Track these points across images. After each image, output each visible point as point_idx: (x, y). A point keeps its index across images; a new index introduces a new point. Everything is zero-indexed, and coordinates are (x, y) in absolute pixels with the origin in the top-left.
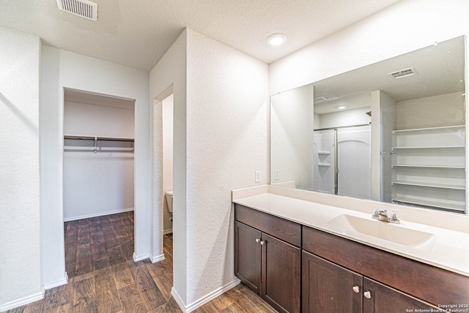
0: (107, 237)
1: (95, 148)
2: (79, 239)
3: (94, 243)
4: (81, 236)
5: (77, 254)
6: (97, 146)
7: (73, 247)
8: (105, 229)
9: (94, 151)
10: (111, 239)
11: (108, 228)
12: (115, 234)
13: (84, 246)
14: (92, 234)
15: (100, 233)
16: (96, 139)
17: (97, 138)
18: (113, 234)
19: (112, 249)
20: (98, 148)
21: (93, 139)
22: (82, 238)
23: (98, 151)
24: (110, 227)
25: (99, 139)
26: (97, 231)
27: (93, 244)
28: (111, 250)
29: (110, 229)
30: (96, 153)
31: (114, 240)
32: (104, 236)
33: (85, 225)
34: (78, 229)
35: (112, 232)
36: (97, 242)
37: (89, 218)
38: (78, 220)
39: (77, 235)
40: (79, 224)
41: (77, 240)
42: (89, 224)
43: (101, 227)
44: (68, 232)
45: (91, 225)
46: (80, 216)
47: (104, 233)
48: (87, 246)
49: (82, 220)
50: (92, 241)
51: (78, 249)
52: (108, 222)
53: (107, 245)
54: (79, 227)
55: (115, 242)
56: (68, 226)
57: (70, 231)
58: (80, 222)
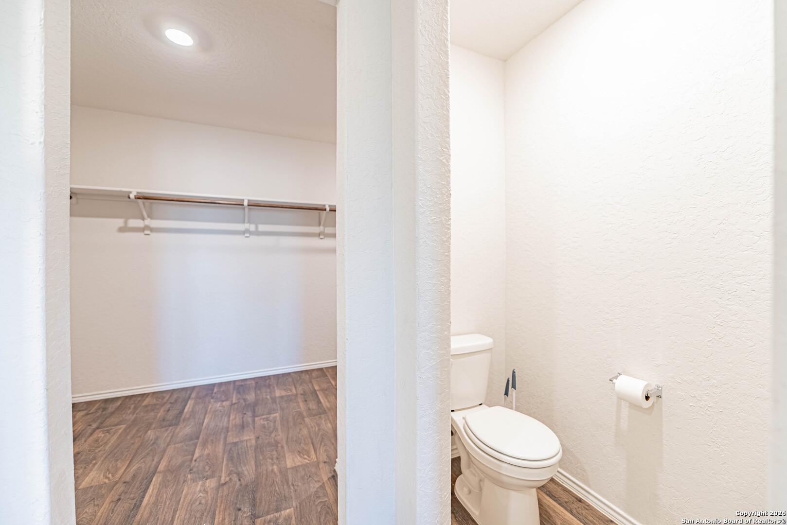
0: (261, 458)
2: (197, 453)
4: (204, 444)
7: (174, 487)
8: (262, 422)
10: (270, 468)
11: (267, 419)
12: (282, 447)
14: (231, 439)
15: (249, 437)
16: (246, 203)
17: (249, 200)
18: (276, 445)
19: (269, 521)
21: (239, 204)
22: (206, 452)
24: (272, 416)
25: (253, 205)
26: (243, 427)
27: (223, 484)
29: (272, 424)
31: (279, 474)
32: (255, 449)
33: (223, 401)
34: (205, 414)
35: (275, 436)
36: (235, 473)
37: (235, 382)
38: (214, 385)
39: (198, 438)
40: (212, 398)
41: (193, 455)
42: (232, 401)
43: (254, 412)
44: (184, 421)
45: (235, 403)
46: (218, 376)
47: (258, 438)
48: (207, 493)
49: (221, 384)
50: (224, 469)
51: (185, 499)
52: (272, 398)
53: (258, 496)
54: (210, 407)
55: (280, 482)
56: (189, 402)
57: (188, 419)
58: (215, 390)
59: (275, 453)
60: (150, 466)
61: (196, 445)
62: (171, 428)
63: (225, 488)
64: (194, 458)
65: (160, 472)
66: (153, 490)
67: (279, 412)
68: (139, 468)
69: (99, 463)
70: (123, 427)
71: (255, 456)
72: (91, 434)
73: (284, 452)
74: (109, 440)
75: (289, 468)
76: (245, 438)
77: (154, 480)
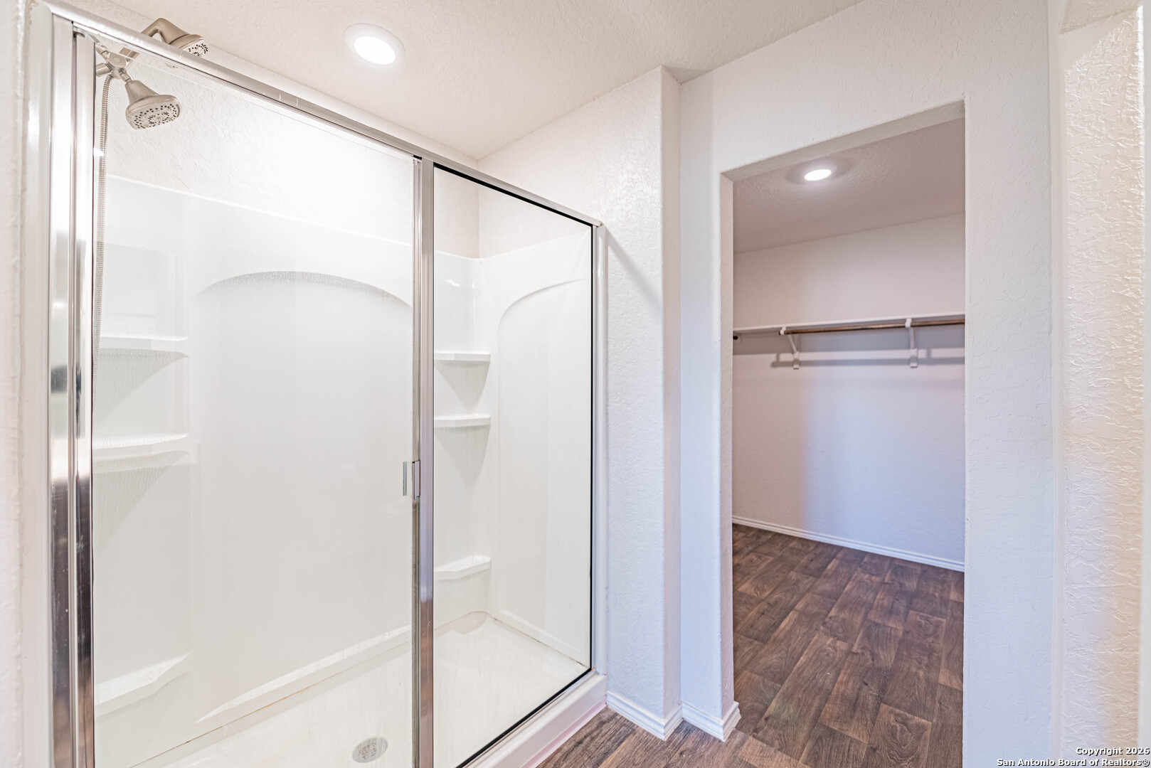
0: (905, 653)
1: (913, 352)
2: (833, 613)
3: (859, 651)
4: (842, 608)
5: (802, 658)
6: (917, 346)
7: (807, 629)
8: (918, 618)
9: (908, 362)
10: (914, 670)
11: (927, 619)
12: (939, 658)
13: (830, 646)
14: (871, 616)
15: (896, 627)
16: (908, 324)
17: (913, 319)
18: (931, 652)
19: (898, 715)
20: (922, 354)
21: (899, 326)
22: (842, 616)
23: (919, 361)
24: (936, 618)
25: (920, 324)
26: (891, 612)
27: (854, 653)
28: (892, 718)
29: (932, 629)
30: (914, 369)
31: (924, 681)
32: (900, 641)
33: (873, 575)
34: (849, 580)
35: (933, 642)
36: (869, 651)
37: (893, 559)
38: (865, 553)
39: (837, 599)
40: (860, 567)
41: (829, 612)
42: (884, 579)
43: (910, 602)
44: (825, 576)
45: (887, 583)
46: (872, 545)
47: (908, 633)
48: (836, 650)
49: (874, 556)
50: (858, 640)
51: (814, 644)
52: (941, 598)
53: (890, 687)
54: (855, 575)
55: (922, 690)
56: (834, 560)
57: (830, 577)
58: (866, 559)
59: (926, 659)
60: (789, 601)
61: (833, 604)
62: (811, 577)
63: (856, 658)
64: (830, 615)
65: (796, 610)
66: (789, 621)
67: (948, 618)
68: (780, 599)
69: (752, 579)
70: (771, 558)
71: (898, 649)
72: (748, 554)
73: (939, 664)
74: (759, 564)
75: (941, 684)
76: (891, 625)
77: (791, 614)
